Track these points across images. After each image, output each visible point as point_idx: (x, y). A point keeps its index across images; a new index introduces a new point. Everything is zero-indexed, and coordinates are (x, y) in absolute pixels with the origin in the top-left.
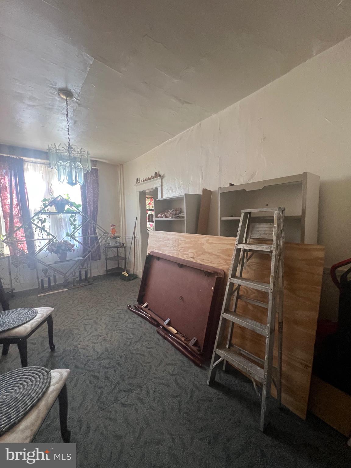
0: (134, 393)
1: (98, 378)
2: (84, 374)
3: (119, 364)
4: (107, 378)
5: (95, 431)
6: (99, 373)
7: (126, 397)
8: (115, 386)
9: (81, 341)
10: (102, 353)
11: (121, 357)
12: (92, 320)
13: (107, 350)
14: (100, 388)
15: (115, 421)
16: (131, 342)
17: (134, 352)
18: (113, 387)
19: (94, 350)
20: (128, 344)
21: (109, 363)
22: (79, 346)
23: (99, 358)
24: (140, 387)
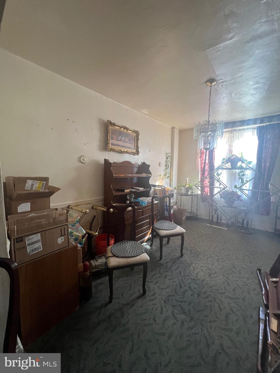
0: (184, 316)
1: (181, 287)
2: (178, 279)
3: (199, 295)
4: (184, 293)
5: (153, 304)
6: (185, 286)
7: (179, 312)
8: (182, 301)
9: (197, 263)
10: (199, 280)
11: (205, 293)
12: (218, 257)
13: (203, 281)
14: (176, 293)
15: (162, 313)
16: (225, 293)
17: (218, 300)
18: (181, 300)
19: (197, 274)
20: (221, 292)
21: (195, 288)
22: (193, 265)
23: (194, 280)
24: (192, 319)
